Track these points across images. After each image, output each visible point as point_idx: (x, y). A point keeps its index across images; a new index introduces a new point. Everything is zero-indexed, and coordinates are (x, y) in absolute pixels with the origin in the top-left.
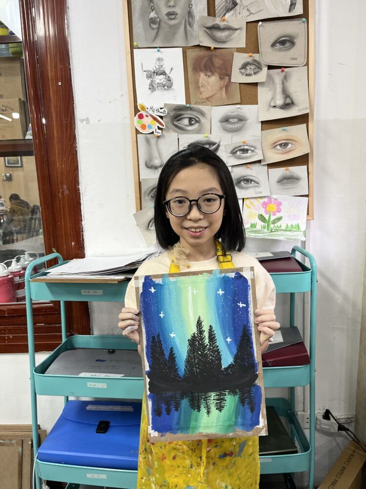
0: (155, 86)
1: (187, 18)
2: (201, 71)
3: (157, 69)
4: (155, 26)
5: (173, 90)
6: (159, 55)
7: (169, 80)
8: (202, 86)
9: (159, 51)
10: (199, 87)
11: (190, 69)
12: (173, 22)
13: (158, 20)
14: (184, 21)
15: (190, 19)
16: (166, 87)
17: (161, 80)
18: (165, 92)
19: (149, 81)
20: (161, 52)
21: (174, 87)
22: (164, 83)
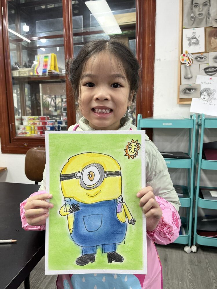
0: (191, 44)
1: (207, 15)
2: (212, 36)
3: (192, 37)
4: (193, 19)
5: (199, 45)
6: (194, 31)
7: (198, 41)
8: (212, 43)
9: (194, 29)
10: (211, 44)
11: (207, 36)
12: (201, 17)
13: (195, 17)
14: (206, 17)
15: (209, 16)
16: (196, 44)
17: (194, 41)
18: (196, 46)
19: (189, 42)
20: (195, 30)
21: (199, 44)
22: (195, 42)
